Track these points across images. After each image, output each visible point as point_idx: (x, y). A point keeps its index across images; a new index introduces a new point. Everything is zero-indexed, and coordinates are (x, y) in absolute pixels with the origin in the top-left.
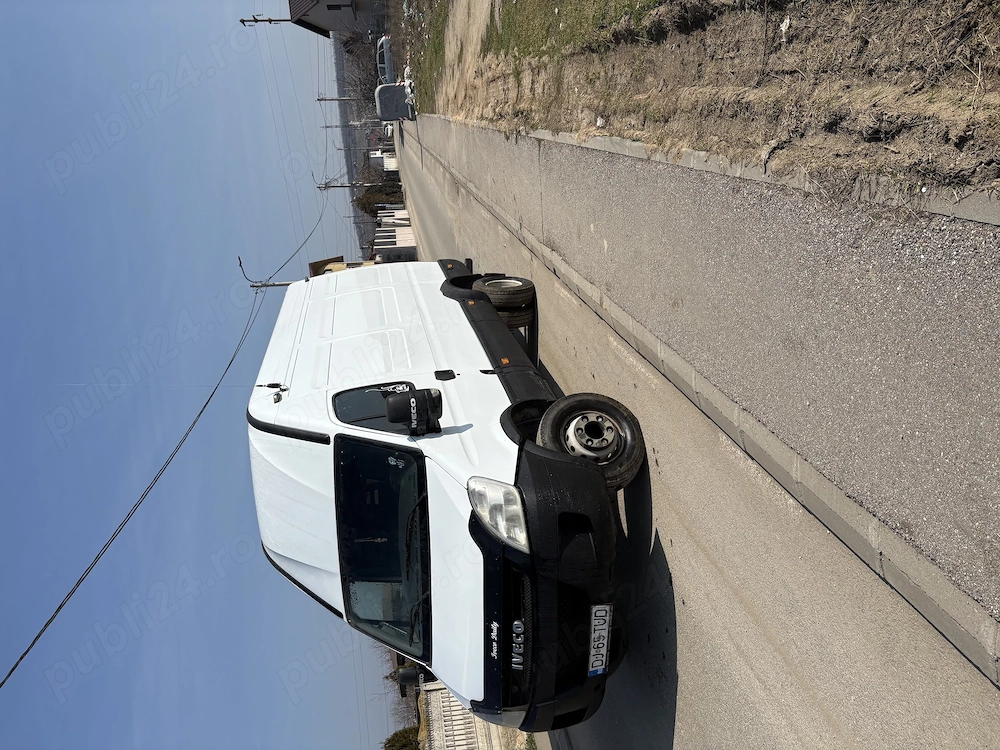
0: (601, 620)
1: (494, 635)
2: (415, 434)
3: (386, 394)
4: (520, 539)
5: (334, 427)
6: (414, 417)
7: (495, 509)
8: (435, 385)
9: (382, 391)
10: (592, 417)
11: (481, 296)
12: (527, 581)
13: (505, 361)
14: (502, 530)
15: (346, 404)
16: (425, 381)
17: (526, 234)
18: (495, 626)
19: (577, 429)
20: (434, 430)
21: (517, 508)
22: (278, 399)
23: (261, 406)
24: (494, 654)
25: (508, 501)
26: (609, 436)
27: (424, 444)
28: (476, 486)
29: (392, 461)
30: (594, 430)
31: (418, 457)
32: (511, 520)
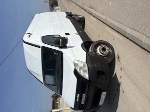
0: (104, 95)
1: (78, 97)
2: (61, 48)
3: (54, 37)
4: (87, 76)
5: (42, 44)
6: (61, 43)
7: (81, 68)
8: (66, 36)
9: (53, 37)
10: (104, 46)
11: (74, 19)
12: (87, 85)
13: (80, 32)
14: (82, 73)
15: (45, 39)
16: (63, 35)
17: (84, 6)
18: (78, 95)
19: (100, 49)
20: (66, 47)
21: (86, 68)
22: (30, 36)
23: (26, 38)
24: (77, 100)
25: (84, 66)
26: (107, 51)
27: (63, 50)
28: (76, 62)
29: (55, 53)
30: (104, 49)
31: (62, 53)
32: (84, 71)
